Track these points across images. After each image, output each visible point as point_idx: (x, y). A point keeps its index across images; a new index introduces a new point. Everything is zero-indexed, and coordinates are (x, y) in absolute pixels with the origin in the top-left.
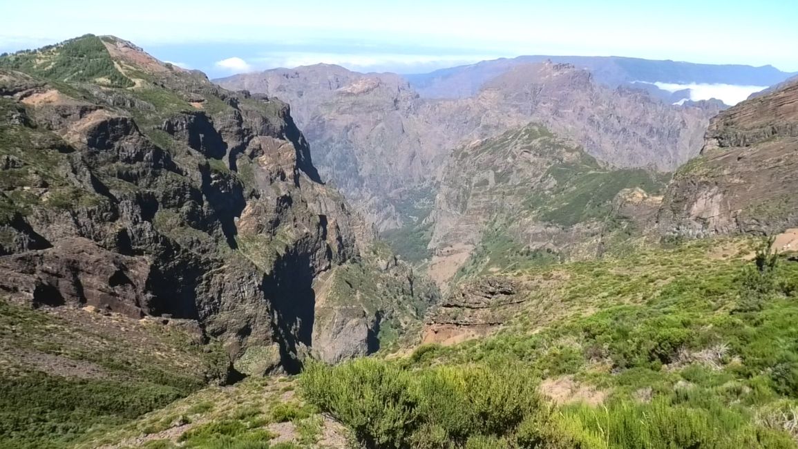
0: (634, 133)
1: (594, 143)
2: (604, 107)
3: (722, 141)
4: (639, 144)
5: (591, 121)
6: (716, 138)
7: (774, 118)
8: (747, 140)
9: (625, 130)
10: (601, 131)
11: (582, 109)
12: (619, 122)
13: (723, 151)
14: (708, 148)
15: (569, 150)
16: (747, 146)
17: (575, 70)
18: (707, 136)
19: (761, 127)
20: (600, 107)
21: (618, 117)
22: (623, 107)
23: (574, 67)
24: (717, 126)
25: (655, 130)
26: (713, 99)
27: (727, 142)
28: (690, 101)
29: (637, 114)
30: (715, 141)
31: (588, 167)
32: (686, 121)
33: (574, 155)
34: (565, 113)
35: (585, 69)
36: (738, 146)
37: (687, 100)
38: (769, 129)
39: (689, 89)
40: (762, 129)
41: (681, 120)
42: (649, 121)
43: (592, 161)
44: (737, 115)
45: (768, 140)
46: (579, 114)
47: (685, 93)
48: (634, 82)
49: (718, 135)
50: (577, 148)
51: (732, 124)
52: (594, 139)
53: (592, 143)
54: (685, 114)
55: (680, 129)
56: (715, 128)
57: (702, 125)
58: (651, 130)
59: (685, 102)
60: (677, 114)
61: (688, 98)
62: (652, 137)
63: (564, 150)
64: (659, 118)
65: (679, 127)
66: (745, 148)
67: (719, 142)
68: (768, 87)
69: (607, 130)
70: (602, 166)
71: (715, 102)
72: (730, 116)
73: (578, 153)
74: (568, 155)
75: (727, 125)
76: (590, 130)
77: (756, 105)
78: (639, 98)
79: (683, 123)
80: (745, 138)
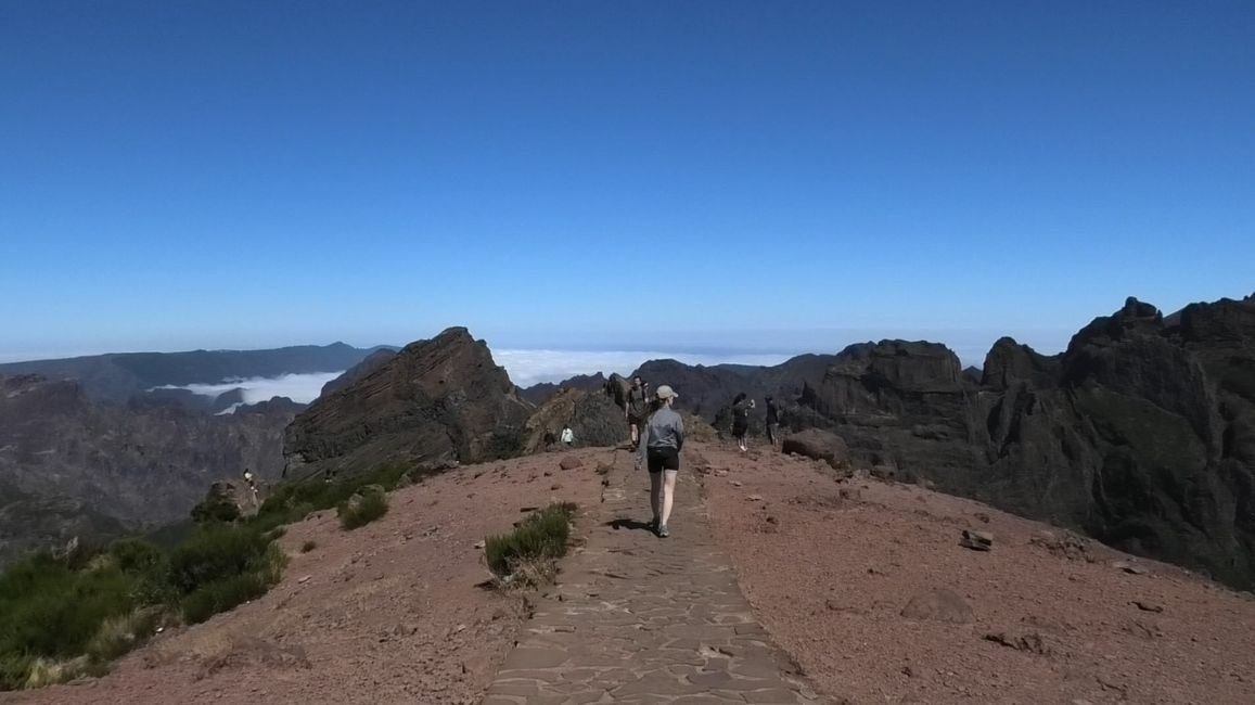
0: (171, 466)
1: (105, 495)
2: (111, 435)
3: (308, 455)
4: (182, 483)
5: (94, 461)
6: (300, 452)
7: (363, 414)
8: (339, 447)
9: (155, 464)
10: (115, 474)
11: (74, 444)
12: (142, 454)
13: (312, 468)
14: (292, 466)
15: (68, 514)
16: (340, 455)
17: (49, 382)
18: (286, 452)
19: (352, 428)
20: (105, 436)
21: (139, 448)
22: (143, 430)
23: (44, 379)
24: (297, 436)
25: (202, 456)
26: (276, 399)
27: (314, 455)
28: (245, 406)
29: (169, 437)
30: (298, 456)
31: (108, 535)
32: (246, 436)
33: (78, 521)
34: (45, 455)
35: (67, 379)
36: (330, 457)
37: (240, 404)
38: (360, 429)
39: (238, 389)
40: (353, 431)
41: (238, 436)
42: (190, 444)
43: (112, 524)
44: (319, 417)
45: (363, 443)
46: (70, 454)
47: (235, 395)
48: (151, 390)
49: (301, 448)
50: (82, 509)
51: (316, 430)
52: (105, 489)
53: (101, 497)
54: (243, 426)
55: (239, 449)
56: (294, 439)
57: (269, 436)
58: (196, 457)
59: (238, 408)
60: (231, 428)
61: (241, 401)
62: (201, 468)
63: (58, 516)
64: (204, 437)
65: (237, 446)
66: (338, 458)
67: (304, 457)
68: (344, 372)
69: (124, 471)
70: (131, 529)
71: (280, 404)
72: (311, 420)
73: (84, 517)
74: (68, 523)
75: (309, 432)
76: (95, 476)
77: (339, 400)
78: (167, 412)
79: (242, 438)
80: (336, 446)
